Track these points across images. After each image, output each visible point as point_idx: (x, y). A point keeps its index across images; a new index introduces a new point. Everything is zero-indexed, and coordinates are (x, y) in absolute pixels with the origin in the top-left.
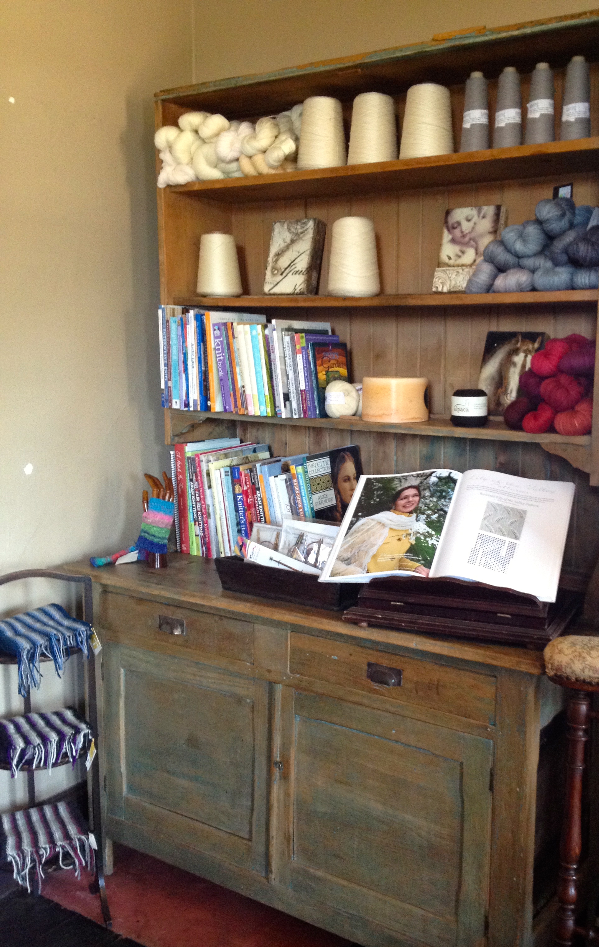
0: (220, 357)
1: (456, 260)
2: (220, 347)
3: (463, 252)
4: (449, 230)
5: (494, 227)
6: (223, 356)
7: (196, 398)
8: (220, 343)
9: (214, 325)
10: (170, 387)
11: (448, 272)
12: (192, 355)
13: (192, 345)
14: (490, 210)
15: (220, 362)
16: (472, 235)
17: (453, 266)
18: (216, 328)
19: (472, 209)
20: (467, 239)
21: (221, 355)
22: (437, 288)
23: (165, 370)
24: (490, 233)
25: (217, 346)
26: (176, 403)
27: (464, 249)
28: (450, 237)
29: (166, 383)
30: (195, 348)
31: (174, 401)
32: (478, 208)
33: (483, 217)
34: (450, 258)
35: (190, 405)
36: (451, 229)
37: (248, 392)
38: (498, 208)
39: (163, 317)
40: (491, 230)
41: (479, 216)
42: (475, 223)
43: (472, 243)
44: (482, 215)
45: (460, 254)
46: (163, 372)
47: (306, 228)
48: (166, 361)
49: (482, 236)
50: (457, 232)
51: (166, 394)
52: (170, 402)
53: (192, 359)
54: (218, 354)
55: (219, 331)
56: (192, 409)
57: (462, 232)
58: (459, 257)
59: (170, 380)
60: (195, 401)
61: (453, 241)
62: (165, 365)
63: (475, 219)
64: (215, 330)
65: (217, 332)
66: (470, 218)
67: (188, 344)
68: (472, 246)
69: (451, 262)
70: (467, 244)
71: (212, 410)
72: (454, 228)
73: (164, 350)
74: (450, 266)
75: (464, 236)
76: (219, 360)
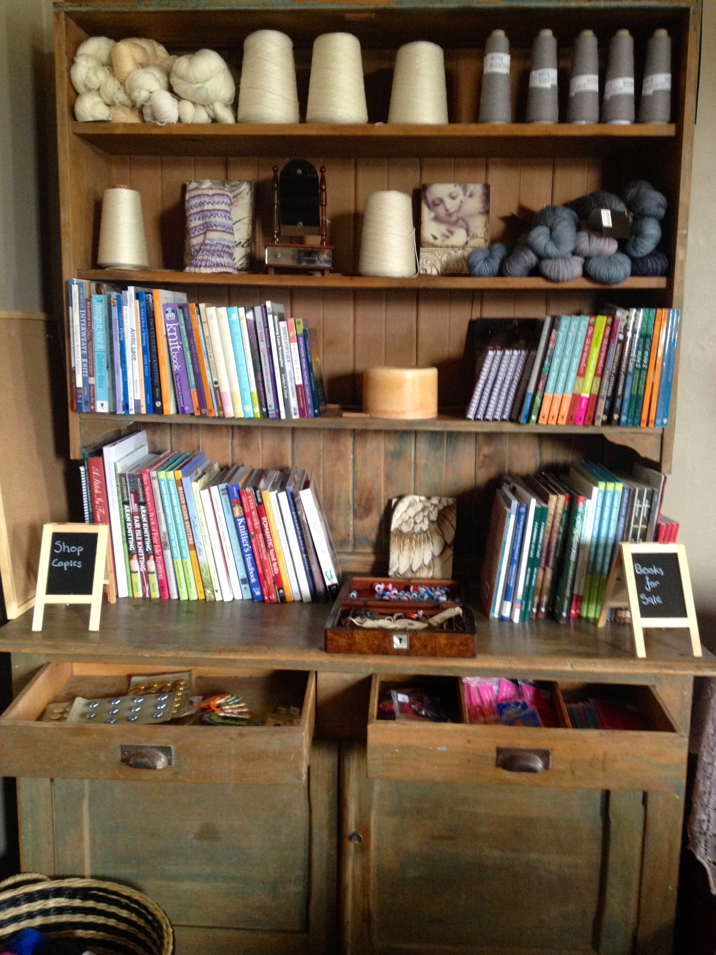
0: (176, 345)
1: (443, 241)
2: (175, 334)
3: (452, 233)
4: (429, 207)
5: (484, 207)
6: (179, 345)
7: (138, 397)
8: (175, 329)
9: (166, 306)
10: (93, 385)
11: (436, 253)
12: (133, 342)
13: (133, 330)
14: (478, 189)
15: (175, 353)
16: (461, 214)
17: (441, 247)
18: (169, 309)
19: (455, 186)
20: (454, 218)
21: (177, 343)
22: (426, 270)
23: (83, 363)
24: (481, 213)
25: (170, 332)
26: (102, 405)
27: (453, 229)
28: (432, 215)
29: (85, 380)
30: (138, 334)
31: (98, 403)
32: (462, 185)
33: (471, 196)
34: (435, 238)
35: (130, 407)
36: (432, 206)
37: (225, 388)
38: (487, 187)
39: (80, 294)
40: (482, 210)
41: (465, 194)
42: (461, 202)
43: (461, 222)
44: (468, 193)
45: (448, 234)
46: (80, 366)
47: (238, 191)
48: (85, 352)
49: (472, 216)
50: (441, 210)
51: (86, 393)
52: (94, 404)
53: (132, 348)
54: (172, 342)
55: (173, 314)
56: (132, 412)
57: (447, 210)
58: (447, 237)
59: (93, 376)
60: (137, 403)
61: (437, 219)
62: (83, 356)
63: (461, 197)
64: (167, 312)
65: (171, 315)
66: (454, 195)
67: (126, 329)
68: (462, 227)
69: (438, 242)
70: (455, 224)
71: (165, 413)
72: (435, 205)
73: (81, 337)
74: (436, 246)
75: (450, 215)
76: (173, 349)
